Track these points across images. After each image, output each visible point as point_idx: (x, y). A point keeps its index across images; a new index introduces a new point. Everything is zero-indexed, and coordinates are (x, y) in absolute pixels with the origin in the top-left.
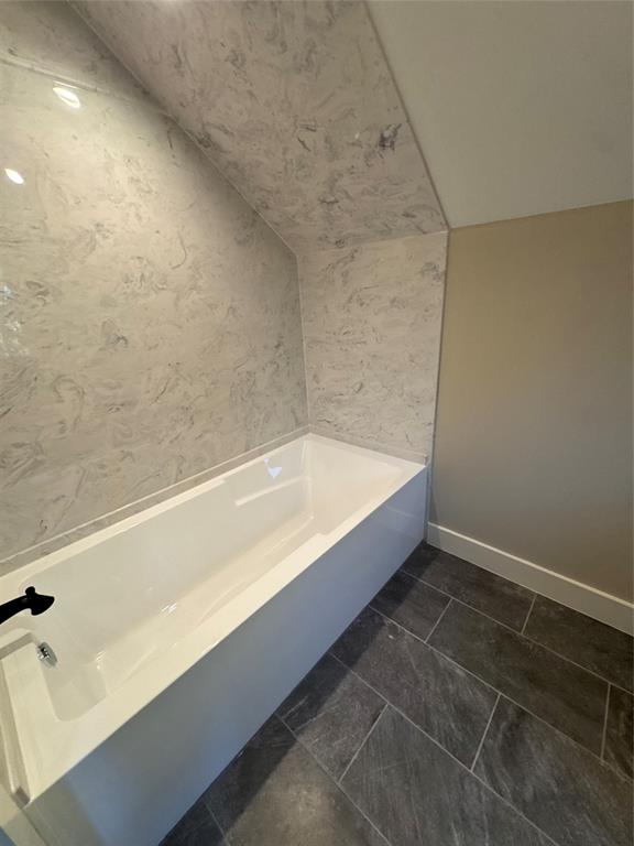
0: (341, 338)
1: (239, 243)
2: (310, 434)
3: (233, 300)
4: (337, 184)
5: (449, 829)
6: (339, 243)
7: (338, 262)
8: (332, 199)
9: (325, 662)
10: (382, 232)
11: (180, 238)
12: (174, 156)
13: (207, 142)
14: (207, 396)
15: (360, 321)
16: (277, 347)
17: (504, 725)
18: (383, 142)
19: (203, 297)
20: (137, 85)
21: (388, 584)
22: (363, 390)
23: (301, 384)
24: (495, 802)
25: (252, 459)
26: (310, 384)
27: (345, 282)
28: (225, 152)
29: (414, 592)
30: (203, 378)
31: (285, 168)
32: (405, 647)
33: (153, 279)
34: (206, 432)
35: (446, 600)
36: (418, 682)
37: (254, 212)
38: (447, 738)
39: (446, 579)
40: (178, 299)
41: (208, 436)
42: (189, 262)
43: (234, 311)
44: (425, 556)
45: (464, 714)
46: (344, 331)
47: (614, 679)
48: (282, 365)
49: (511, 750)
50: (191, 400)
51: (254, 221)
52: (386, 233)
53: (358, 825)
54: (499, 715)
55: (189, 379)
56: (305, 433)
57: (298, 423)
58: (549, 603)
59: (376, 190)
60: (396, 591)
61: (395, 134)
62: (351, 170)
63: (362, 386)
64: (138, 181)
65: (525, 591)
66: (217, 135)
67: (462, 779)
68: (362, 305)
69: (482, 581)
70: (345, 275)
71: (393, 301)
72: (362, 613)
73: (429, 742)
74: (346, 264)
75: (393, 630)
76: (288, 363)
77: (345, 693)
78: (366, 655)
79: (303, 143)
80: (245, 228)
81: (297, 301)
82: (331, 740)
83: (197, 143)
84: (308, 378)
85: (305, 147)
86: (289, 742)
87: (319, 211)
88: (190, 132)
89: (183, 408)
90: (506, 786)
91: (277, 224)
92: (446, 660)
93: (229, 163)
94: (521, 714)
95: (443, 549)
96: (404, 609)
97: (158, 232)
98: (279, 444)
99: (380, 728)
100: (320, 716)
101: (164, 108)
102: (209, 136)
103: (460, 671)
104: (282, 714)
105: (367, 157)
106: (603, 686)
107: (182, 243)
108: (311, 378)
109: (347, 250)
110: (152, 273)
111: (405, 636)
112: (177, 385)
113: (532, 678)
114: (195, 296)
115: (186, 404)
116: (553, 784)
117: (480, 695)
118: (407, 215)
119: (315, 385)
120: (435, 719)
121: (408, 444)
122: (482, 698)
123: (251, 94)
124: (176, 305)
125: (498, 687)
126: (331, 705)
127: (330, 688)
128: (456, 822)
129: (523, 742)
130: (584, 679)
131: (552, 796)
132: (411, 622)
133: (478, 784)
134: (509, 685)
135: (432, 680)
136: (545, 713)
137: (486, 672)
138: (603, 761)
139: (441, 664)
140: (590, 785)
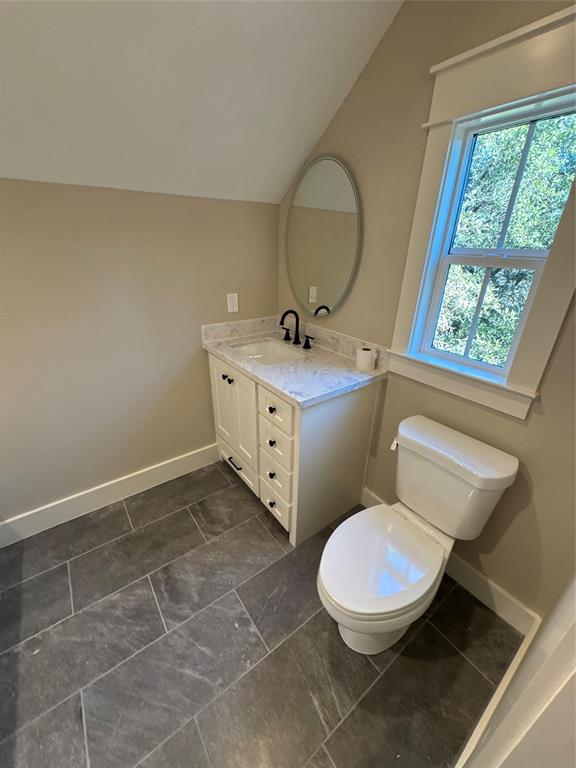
5: (181, 675)
17: (163, 588)
24: (187, 626)
32: (60, 638)
35: (63, 570)
36: (92, 644)
38: (143, 639)
39: (50, 555)
45: (140, 614)
47: (186, 503)
49: (175, 593)
54: (156, 585)
58: (133, 498)
65: (114, 505)
73: (133, 661)
75: (31, 646)
90: (187, 611)
92: (98, 604)
94: (166, 570)
96: (28, 619)
99: (89, 713)
103: (115, 596)
111: (49, 632)
113: (157, 546)
116: (200, 579)
117: (139, 592)
120: (125, 644)
122: (145, 592)
125: (144, 572)
129: (176, 581)
130: (176, 518)
131: (204, 584)
132: (46, 618)
133: (174, 632)
134: (149, 565)
135: (101, 627)
136: (174, 554)
137: (132, 576)
138: (208, 543)
139: (99, 609)
140: (210, 558)
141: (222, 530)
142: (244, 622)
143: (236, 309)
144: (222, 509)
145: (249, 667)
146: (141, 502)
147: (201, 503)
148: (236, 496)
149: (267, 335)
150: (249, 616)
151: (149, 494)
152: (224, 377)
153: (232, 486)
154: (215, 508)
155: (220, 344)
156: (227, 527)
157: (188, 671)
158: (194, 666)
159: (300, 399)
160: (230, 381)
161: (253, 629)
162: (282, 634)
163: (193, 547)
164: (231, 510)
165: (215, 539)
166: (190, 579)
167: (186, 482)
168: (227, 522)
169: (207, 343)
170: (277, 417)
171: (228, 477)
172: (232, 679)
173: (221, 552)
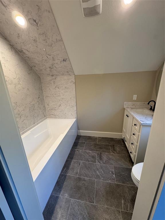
0: (54, 95)
1: (29, 74)
2: (48, 119)
3: (28, 87)
4: (54, 65)
5: (96, 172)
6: (52, 76)
7: (52, 79)
8: (52, 67)
9: (67, 161)
10: (62, 74)
11: (15, 72)
12: (13, 53)
13: (21, 51)
14: (24, 110)
15: (59, 91)
16: (39, 98)
17: (99, 156)
18: (64, 60)
19: (21, 86)
20: (3, 36)
21: (74, 144)
22: (61, 106)
23: (44, 107)
24: (100, 165)
25: (36, 126)
26: (46, 106)
27: (54, 84)
28: (26, 54)
29: (79, 144)
30: (22, 106)
31: (42, 60)
32: (81, 152)
33: (9, 81)
34: (24, 120)
35: (85, 143)
36: (85, 156)
37: (31, 67)
38: (92, 161)
39: (84, 140)
40: (15, 86)
41: (25, 121)
42: (17, 78)
43: (29, 89)
44: (78, 137)
45: (93, 157)
46: (55, 93)
47: (110, 144)
48: (40, 102)
49: (101, 158)
50: (20, 112)
51: (31, 69)
52: (63, 74)
53: (83, 179)
54: (98, 154)
55: (19, 106)
56: (47, 118)
57: (45, 116)
58: (100, 137)
59: (62, 67)
60: (76, 145)
61: (66, 59)
62: (57, 63)
63: (60, 105)
64: (5, 58)
65: (96, 137)
66: (24, 51)
67: (96, 165)
68: (59, 88)
69: (89, 138)
70: (54, 82)
71: (66, 87)
72: (71, 150)
73: (89, 163)
74: (54, 80)
75: (78, 151)
76: (41, 102)
77: (73, 164)
78: (74, 156)
79: (47, 57)
80: (29, 70)
81: (42, 87)
82: (73, 171)
83: (18, 51)
84: (46, 105)
85: (48, 58)
86: (65, 176)
87: (49, 69)
88: (16, 49)
89: (18, 114)
90: (101, 162)
91: (37, 70)
92: (88, 151)
93: (27, 57)
94: (101, 153)
95: (81, 135)
96: (78, 147)
97: (10, 70)
98: (41, 122)
99: (81, 165)
100: (70, 169)
101: (9, 42)
102: (22, 51)
103: (90, 152)
104: (62, 173)
105: (60, 62)
106: (109, 145)
107: (16, 73)
108: (47, 105)
109: (54, 77)
110: (9, 80)
111: (80, 150)
112: (16, 108)
113: (101, 148)
114: (19, 86)
115: (19, 113)
116: (107, 159)
117: (95, 153)
118: (67, 72)
119: (48, 106)
120: (89, 160)
121: (72, 116)
122: (95, 154)
123: (37, 47)
124: (15, 88)
125: (97, 151)
126: (71, 167)
127: (70, 164)
128: (97, 170)
129: (102, 156)
130: (107, 145)
131: (107, 160)
132: (80, 148)
133: (98, 164)
134: (98, 150)
135: (87, 155)
136: (103, 151)
137: (94, 150)
138: (111, 153)
139: (87, 152)
140: (111, 157)
141: (115, 153)
142: (113, 173)
143: (136, 99)
144: (118, 149)
145: (110, 181)
146: (101, 139)
147: (113, 145)
148: (123, 148)
149: (144, 107)
150: (114, 173)
151: (103, 138)
152: (127, 115)
153: (123, 145)
154: (116, 148)
155: (129, 107)
156: (117, 153)
157: (97, 172)
158: (99, 172)
159: (142, 122)
160: (128, 116)
161: (114, 176)
162: (121, 182)
163: (108, 152)
164: (120, 150)
165: (113, 154)
166: (105, 157)
167: (112, 139)
168: (118, 152)
169: (125, 107)
170: (136, 127)
171: (122, 143)
172: (105, 180)
173: (114, 157)
